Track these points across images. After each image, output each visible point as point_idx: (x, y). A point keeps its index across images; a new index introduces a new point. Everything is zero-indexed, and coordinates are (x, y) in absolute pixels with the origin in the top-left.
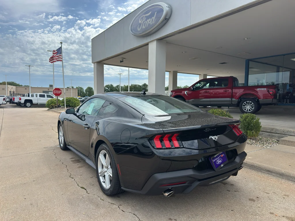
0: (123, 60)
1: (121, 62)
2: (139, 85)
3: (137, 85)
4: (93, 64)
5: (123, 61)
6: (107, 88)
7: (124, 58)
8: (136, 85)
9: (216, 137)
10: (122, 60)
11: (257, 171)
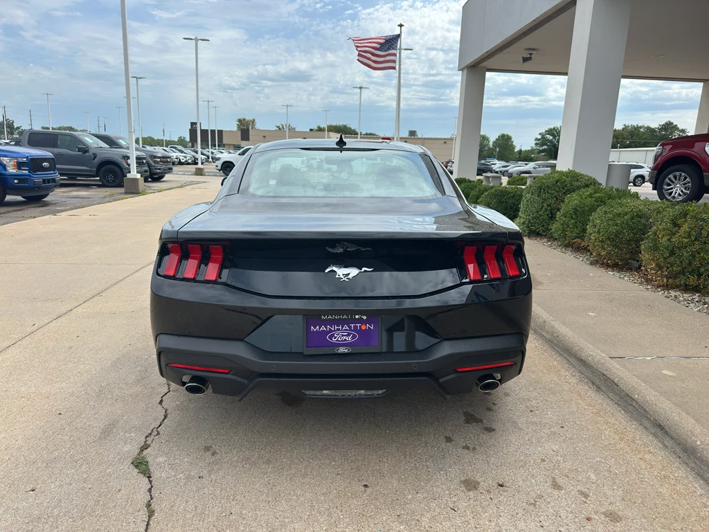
0: (531, 54)
1: (525, 60)
2: (648, 128)
3: (641, 127)
4: (461, 72)
5: (530, 59)
6: (551, 138)
7: (534, 49)
8: (637, 128)
9: (353, 272)
10: (529, 56)
11: (632, 417)
